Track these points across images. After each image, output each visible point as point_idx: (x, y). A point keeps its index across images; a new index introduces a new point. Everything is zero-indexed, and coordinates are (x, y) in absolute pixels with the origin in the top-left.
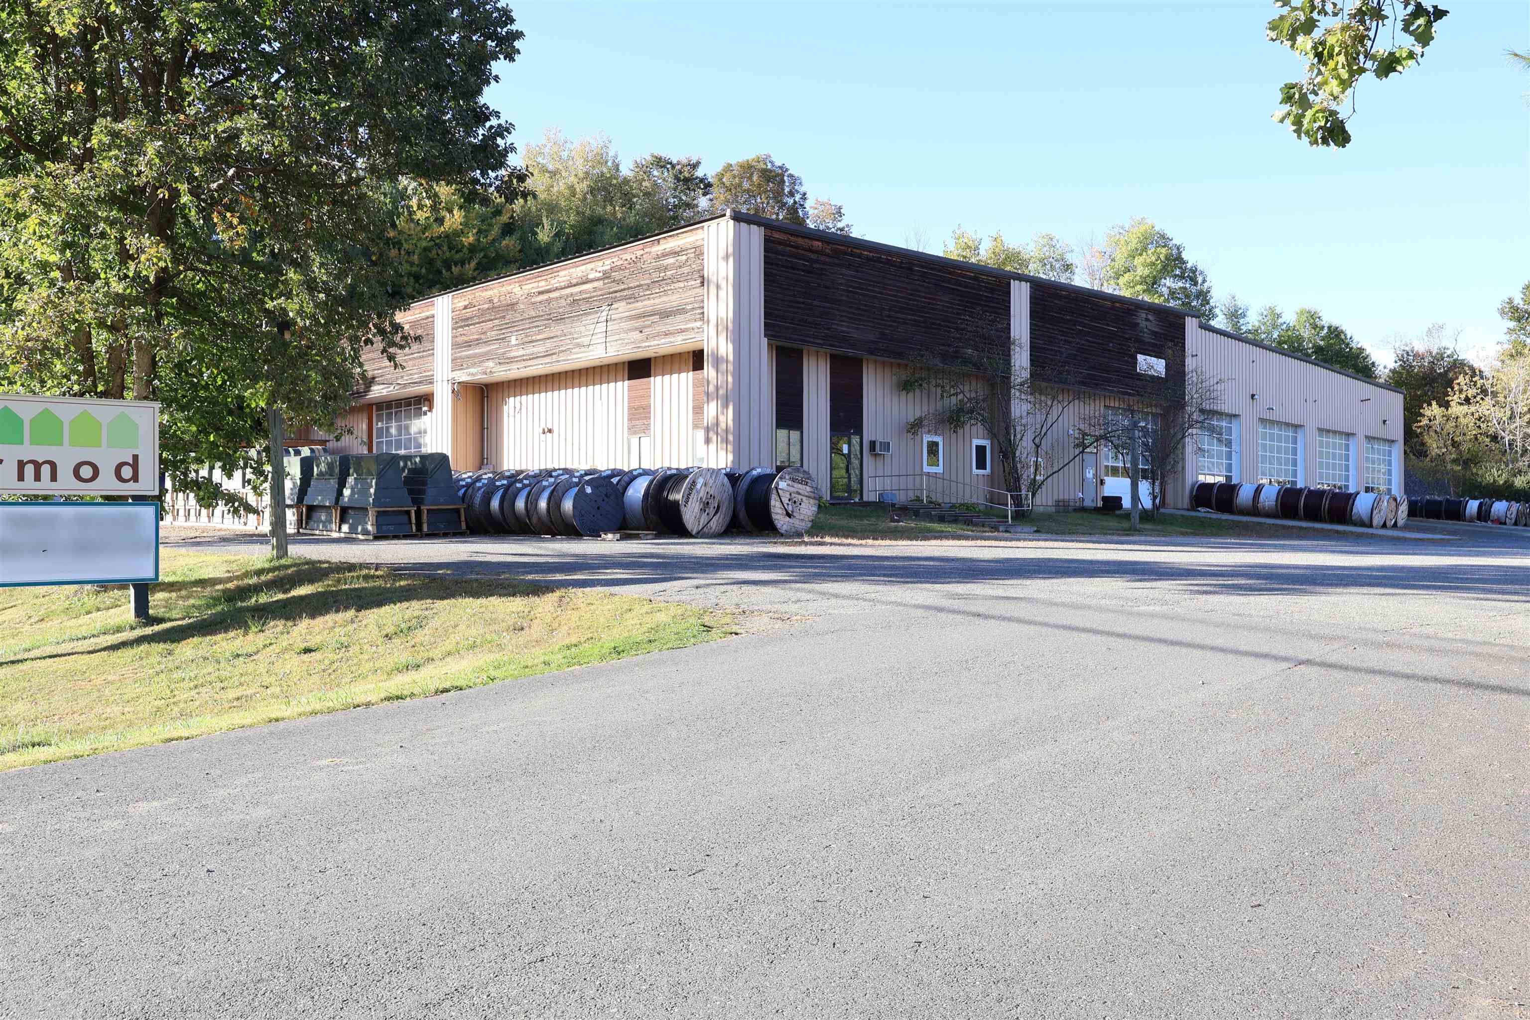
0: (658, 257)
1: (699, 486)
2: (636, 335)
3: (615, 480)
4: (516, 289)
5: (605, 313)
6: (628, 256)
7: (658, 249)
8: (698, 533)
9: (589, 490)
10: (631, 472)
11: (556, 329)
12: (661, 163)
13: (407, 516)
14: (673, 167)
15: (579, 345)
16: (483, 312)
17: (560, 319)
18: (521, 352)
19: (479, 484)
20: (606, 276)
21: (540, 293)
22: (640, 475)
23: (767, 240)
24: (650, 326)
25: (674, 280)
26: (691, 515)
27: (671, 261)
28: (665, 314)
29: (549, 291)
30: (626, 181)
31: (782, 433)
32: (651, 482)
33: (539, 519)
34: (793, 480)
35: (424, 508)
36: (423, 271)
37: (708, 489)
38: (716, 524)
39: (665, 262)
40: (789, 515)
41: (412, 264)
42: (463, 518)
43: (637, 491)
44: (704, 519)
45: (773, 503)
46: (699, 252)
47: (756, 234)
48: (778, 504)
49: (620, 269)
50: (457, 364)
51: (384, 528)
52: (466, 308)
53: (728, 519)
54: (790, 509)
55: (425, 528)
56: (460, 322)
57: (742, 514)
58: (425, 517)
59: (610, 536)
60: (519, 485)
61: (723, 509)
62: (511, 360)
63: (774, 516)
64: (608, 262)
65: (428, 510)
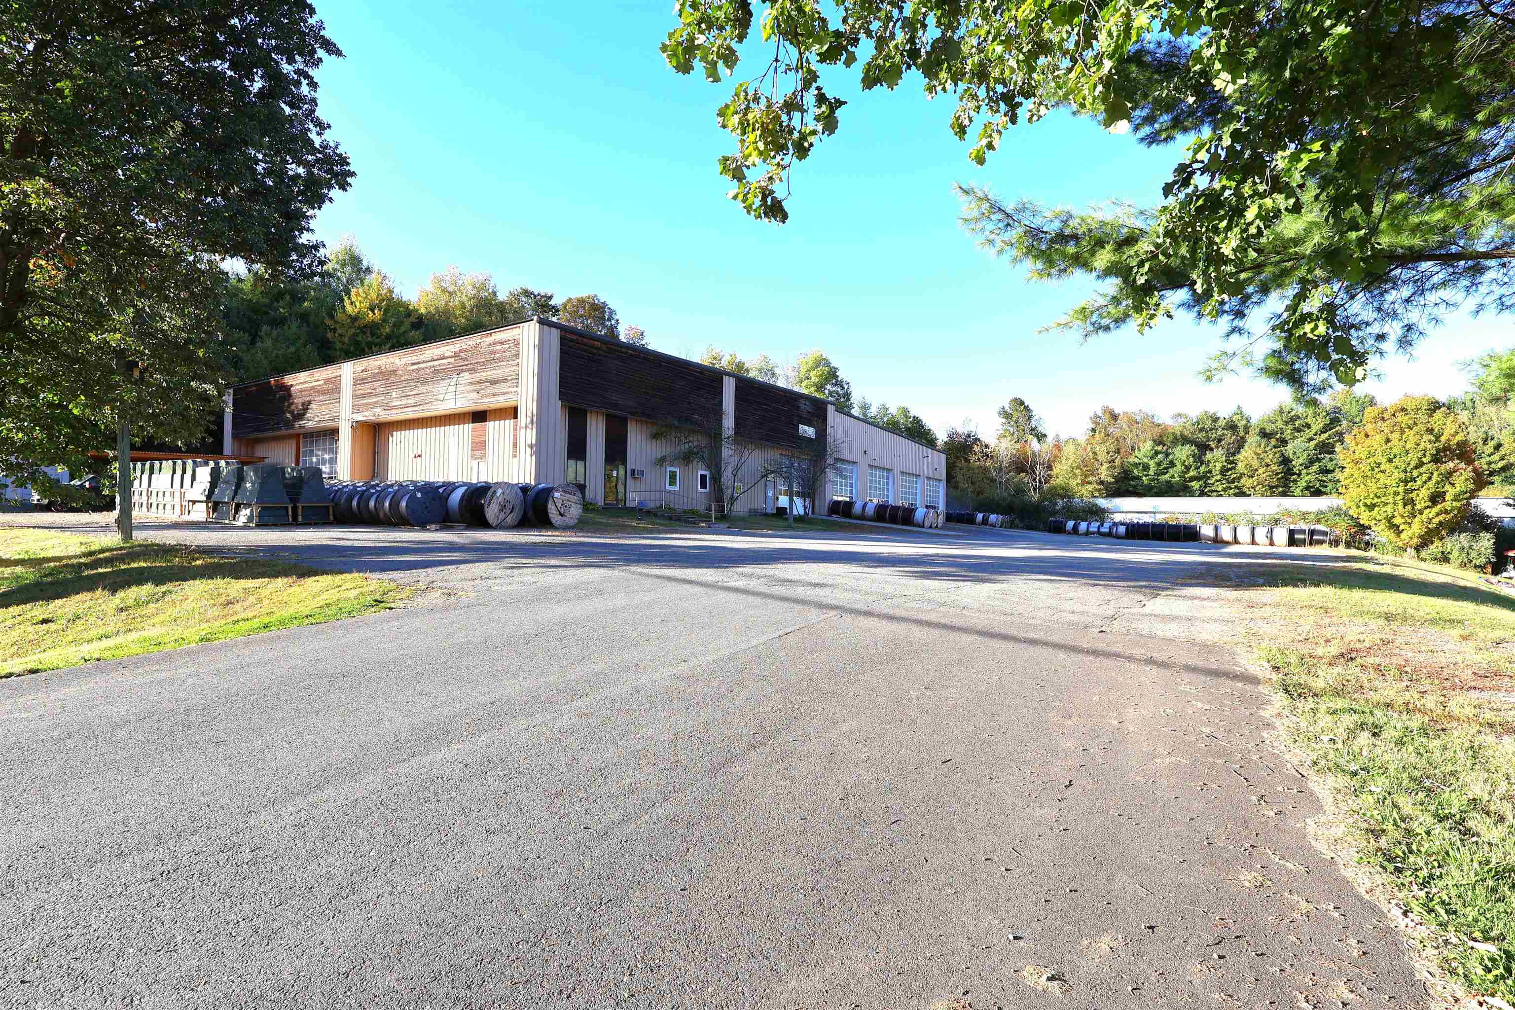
0: (490, 345)
1: (498, 494)
2: (475, 395)
3: (441, 490)
4: (397, 361)
5: (455, 380)
6: (470, 343)
7: (490, 339)
8: (497, 526)
9: (419, 495)
10: (454, 483)
11: (422, 389)
12: (527, 293)
13: (285, 512)
14: (535, 296)
15: (437, 400)
16: (374, 375)
17: (425, 382)
18: (399, 403)
19: (345, 490)
20: (456, 355)
21: (413, 364)
22: (460, 486)
23: (563, 339)
24: (483, 389)
25: (500, 360)
26: (492, 512)
27: (499, 347)
28: (494, 382)
29: (418, 363)
30: (502, 303)
31: (572, 463)
32: (466, 490)
33: (385, 514)
34: (565, 492)
35: (300, 505)
36: (352, 348)
37: (505, 497)
38: (510, 520)
39: (495, 348)
40: (561, 515)
41: (343, 343)
42: (331, 513)
43: (456, 497)
44: (502, 516)
45: (550, 506)
46: (517, 343)
47: (556, 334)
48: (553, 507)
49: (466, 351)
50: (356, 409)
51: (266, 518)
52: (362, 371)
53: (520, 517)
54: (562, 512)
55: (300, 519)
56: (359, 381)
57: (530, 514)
58: (300, 511)
59: (433, 527)
60: (372, 491)
61: (517, 510)
62: (393, 408)
63: (550, 515)
64: (458, 346)
65: (303, 507)
